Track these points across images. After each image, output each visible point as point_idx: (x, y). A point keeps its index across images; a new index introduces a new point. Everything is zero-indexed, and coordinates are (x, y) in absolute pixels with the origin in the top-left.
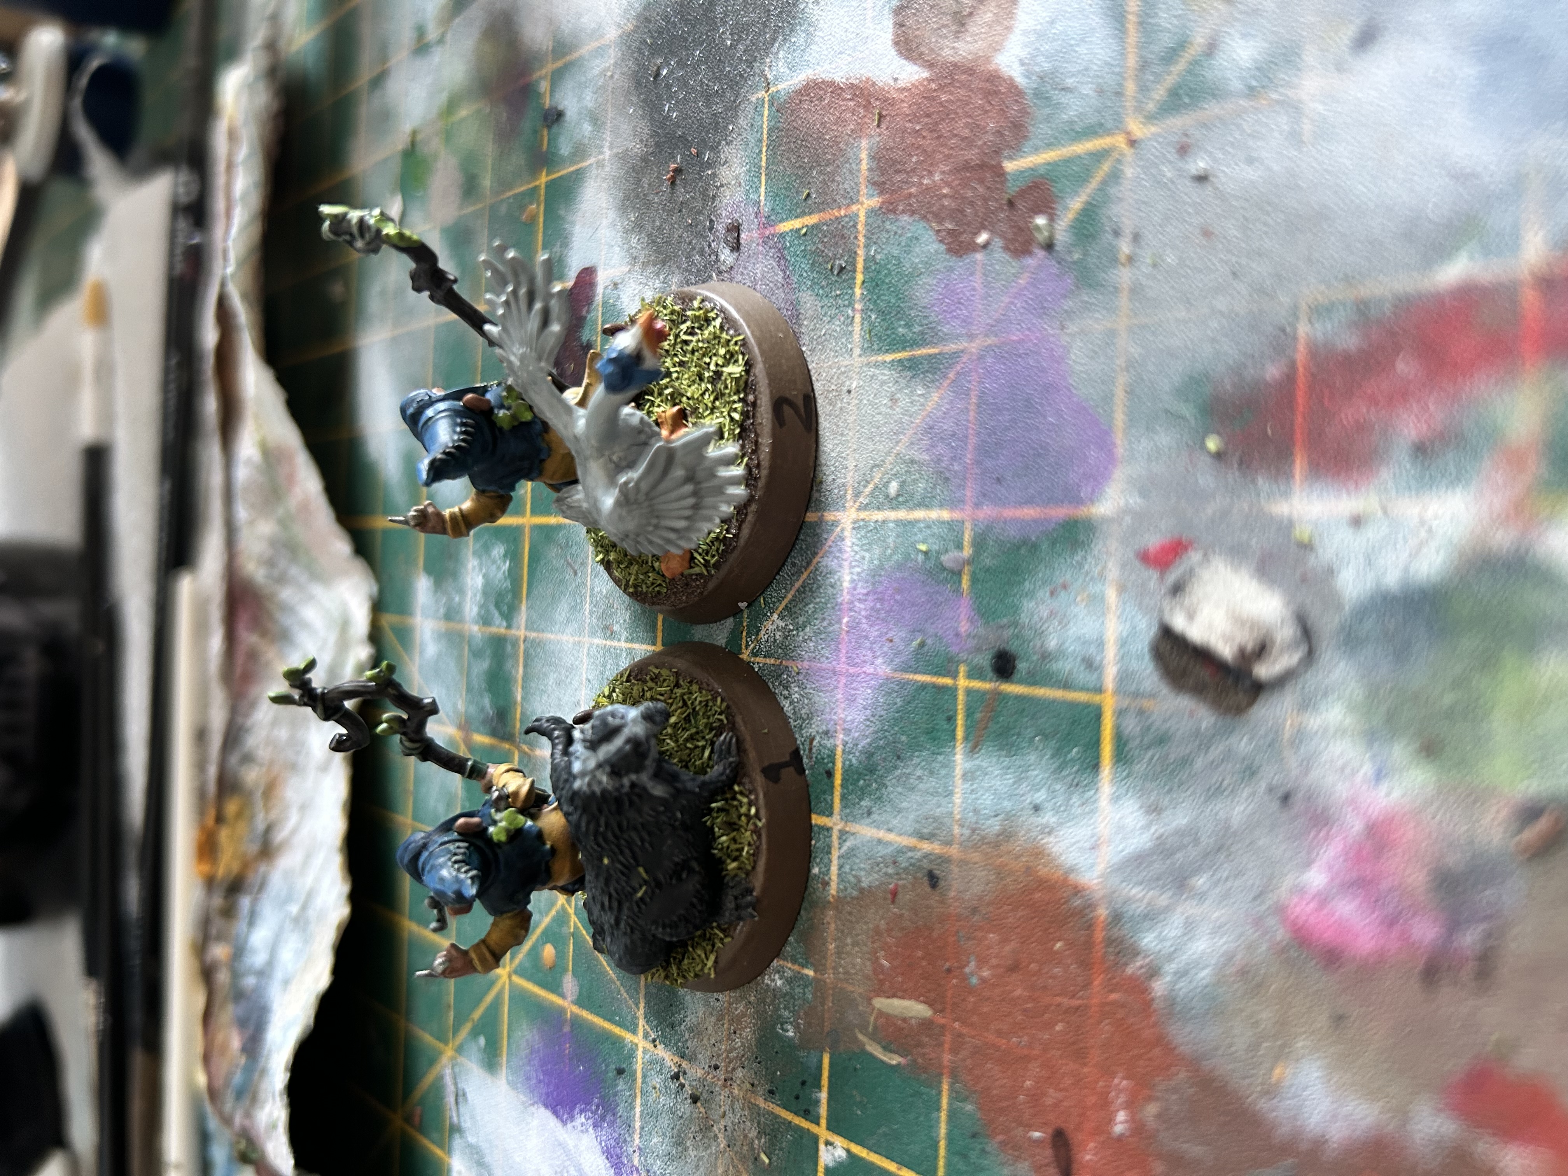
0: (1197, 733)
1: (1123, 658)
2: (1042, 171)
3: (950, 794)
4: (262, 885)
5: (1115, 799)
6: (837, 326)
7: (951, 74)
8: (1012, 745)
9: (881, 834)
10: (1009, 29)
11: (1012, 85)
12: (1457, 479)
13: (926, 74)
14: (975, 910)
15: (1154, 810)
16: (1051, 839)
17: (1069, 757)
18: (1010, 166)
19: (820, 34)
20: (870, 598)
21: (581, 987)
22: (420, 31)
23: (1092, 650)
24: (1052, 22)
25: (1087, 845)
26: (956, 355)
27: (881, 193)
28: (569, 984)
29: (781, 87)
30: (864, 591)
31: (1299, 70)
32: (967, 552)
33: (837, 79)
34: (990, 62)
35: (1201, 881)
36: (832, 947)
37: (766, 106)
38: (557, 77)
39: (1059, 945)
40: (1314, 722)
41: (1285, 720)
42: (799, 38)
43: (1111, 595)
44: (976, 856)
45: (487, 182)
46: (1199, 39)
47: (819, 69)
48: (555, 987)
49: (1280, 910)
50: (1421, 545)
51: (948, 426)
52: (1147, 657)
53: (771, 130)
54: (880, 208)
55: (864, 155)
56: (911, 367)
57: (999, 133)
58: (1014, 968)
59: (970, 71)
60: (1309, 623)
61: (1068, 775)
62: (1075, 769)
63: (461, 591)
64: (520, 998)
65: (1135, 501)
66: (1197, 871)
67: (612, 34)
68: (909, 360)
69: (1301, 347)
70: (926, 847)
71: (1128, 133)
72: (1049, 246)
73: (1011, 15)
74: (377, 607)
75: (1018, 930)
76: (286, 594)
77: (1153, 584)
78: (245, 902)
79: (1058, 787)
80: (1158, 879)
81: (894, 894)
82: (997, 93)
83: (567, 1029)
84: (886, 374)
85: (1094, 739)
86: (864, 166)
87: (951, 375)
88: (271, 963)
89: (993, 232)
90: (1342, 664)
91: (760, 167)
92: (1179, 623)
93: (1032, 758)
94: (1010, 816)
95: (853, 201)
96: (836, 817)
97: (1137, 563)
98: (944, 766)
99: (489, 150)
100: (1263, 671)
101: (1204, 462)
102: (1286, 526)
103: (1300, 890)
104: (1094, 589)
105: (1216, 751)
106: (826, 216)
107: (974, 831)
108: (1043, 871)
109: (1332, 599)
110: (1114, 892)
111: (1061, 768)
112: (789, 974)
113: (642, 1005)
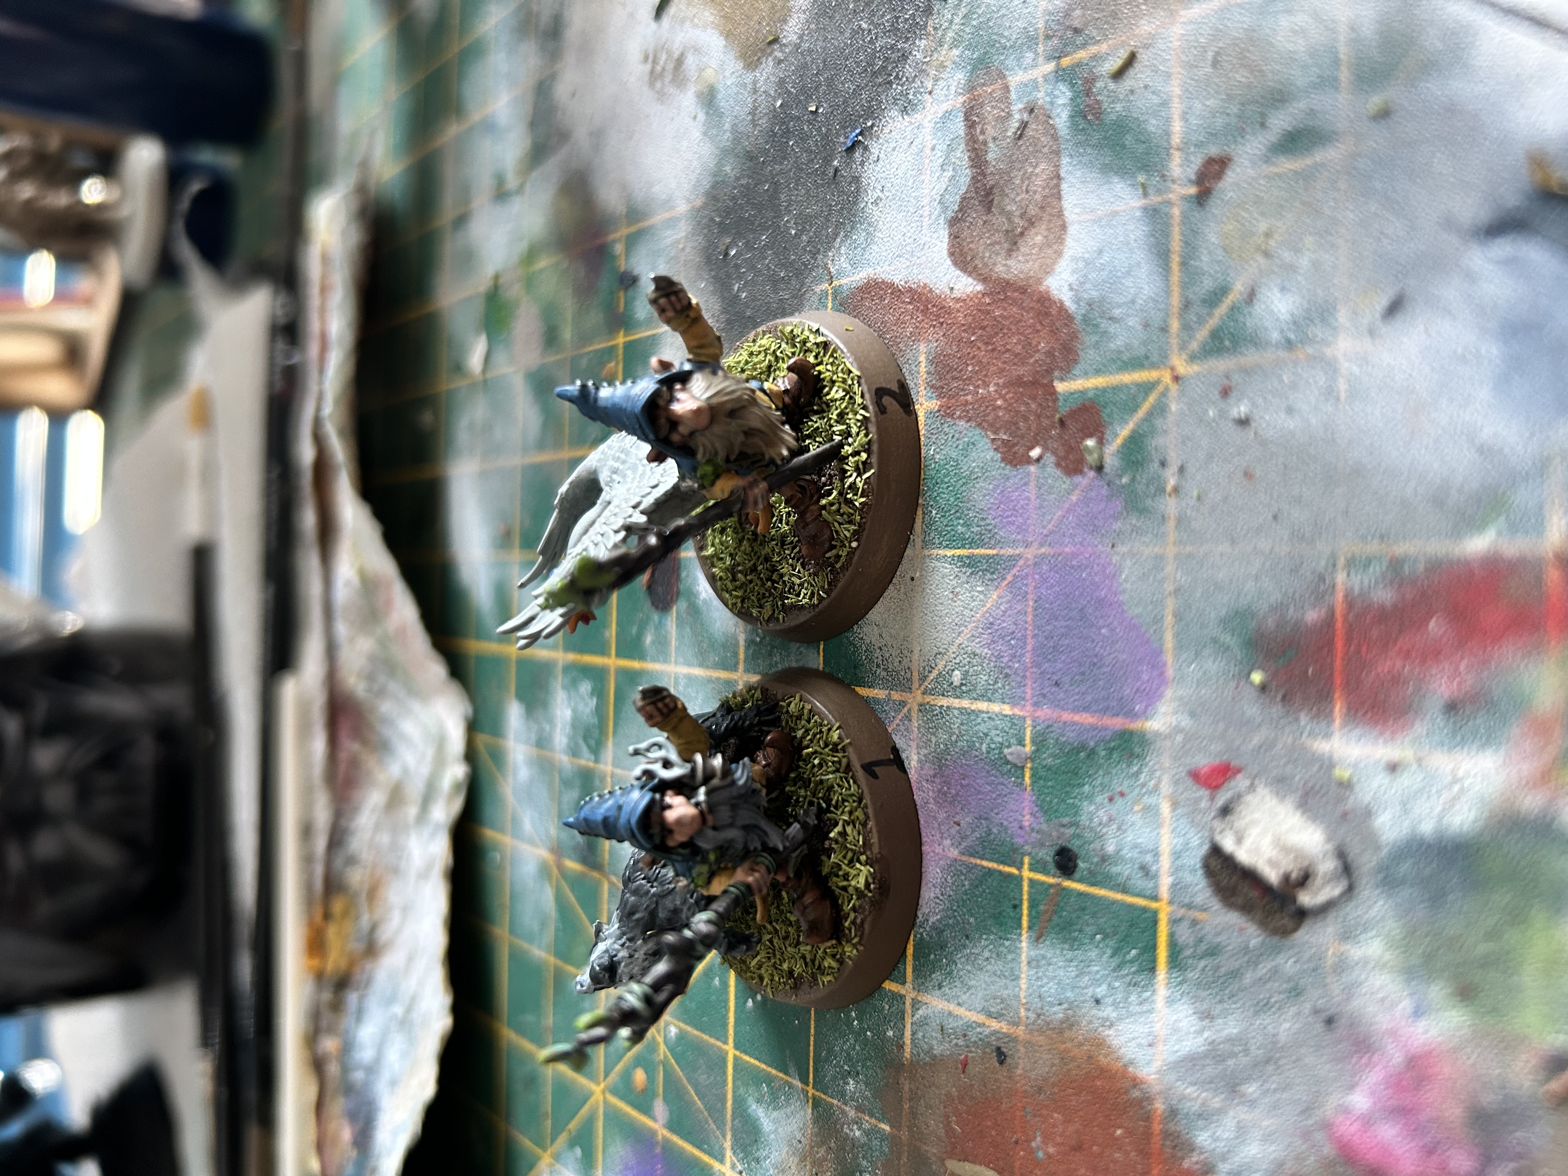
0: (1246, 950)
1: (1176, 870)
2: (1091, 394)
3: (1017, 978)
4: (368, 983)
5: (1170, 1001)
7: (1004, 290)
8: (1075, 939)
9: (952, 1007)
10: (1059, 254)
11: (1062, 308)
12: (1488, 740)
13: (980, 287)
14: (1040, 1090)
15: (1207, 1016)
16: (1111, 1032)
17: (1128, 957)
18: (1061, 387)
19: (879, 235)
20: (938, 780)
21: (671, 1113)
22: (500, 180)
23: (1149, 858)
24: (1100, 252)
25: (1144, 1042)
26: (1014, 559)
27: (939, 397)
28: (660, 1107)
29: (844, 281)
30: (932, 772)
31: (1335, 329)
32: (1029, 748)
33: (897, 282)
34: (1041, 284)
35: (1251, 1089)
36: (906, 1106)
37: (830, 297)
38: (632, 241)
39: (1119, 1132)
40: (1355, 952)
41: (1328, 950)
42: (859, 236)
43: (1165, 808)
44: (1041, 1040)
45: (567, 334)
46: (1239, 288)
47: (879, 269)
48: (647, 1110)
49: (1326, 1126)
50: (1455, 799)
51: (1007, 624)
52: (1200, 872)
54: (939, 411)
55: (922, 358)
56: (970, 564)
57: (1050, 354)
58: (1078, 1148)
59: (1023, 290)
60: (1349, 859)
61: (1127, 975)
62: (1133, 969)
63: (551, 721)
64: (614, 1118)
65: (1186, 722)
66: (1248, 1079)
67: (682, 207)
68: (968, 557)
69: (1340, 596)
70: (995, 1025)
71: (1173, 369)
72: (1100, 468)
73: (1061, 240)
74: (473, 727)
75: (1081, 1113)
76: (386, 707)
77: (1203, 804)
78: (352, 998)
79: (1117, 984)
80: (1211, 1082)
81: (965, 1064)
82: (1047, 314)
83: (658, 1150)
84: (948, 568)
85: (1151, 943)
86: (923, 368)
87: (1009, 578)
88: (378, 1059)
89: (1045, 448)
90: (1381, 903)
92: (1228, 844)
93: (1093, 954)
94: (1072, 1006)
96: (909, 985)
97: (1189, 782)
98: (1010, 952)
99: (568, 305)
100: (1306, 899)
101: (1250, 694)
102: (1328, 764)
103: (1346, 1110)
104: (1148, 800)
105: (1263, 969)
107: (1039, 1015)
108: (1103, 1061)
109: (1371, 839)
110: (1170, 1089)
111: (1119, 967)
112: (866, 1126)
113: (729, 1136)
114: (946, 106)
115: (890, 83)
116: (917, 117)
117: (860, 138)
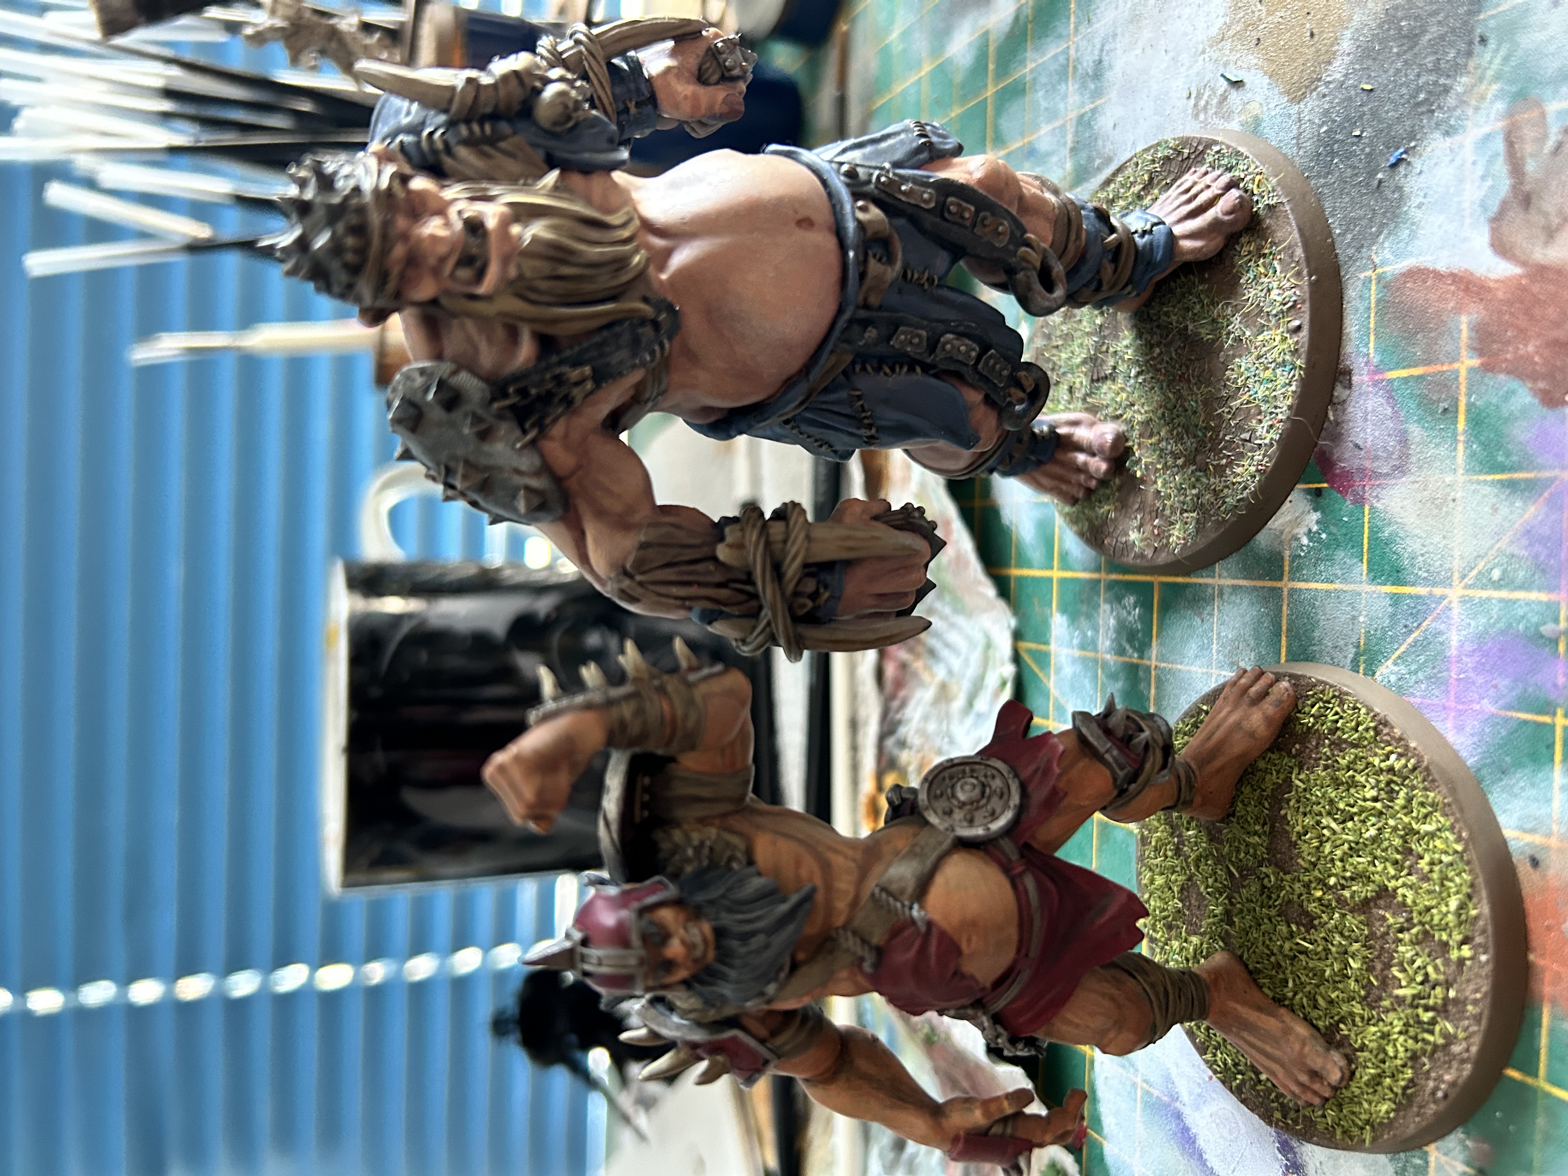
3: (1549, 801)
6: (1443, 451)
7: (1541, 272)
13: (1518, 270)
19: (1422, 232)
20: (1476, 654)
26: (1549, 480)
27: (1480, 356)
29: (1386, 269)
30: (1471, 649)
32: (1563, 625)
33: (1438, 268)
37: (1374, 282)
42: (1404, 234)
47: (1421, 259)
51: (1544, 531)
53: (1378, 301)
54: (1480, 367)
55: (1464, 327)
56: (1512, 486)
59: (1558, 272)
63: (1094, 628)
68: (1507, 480)
70: (1530, 838)
74: (1017, 636)
84: (1487, 490)
86: (1465, 335)
87: (1546, 495)
91: (1369, 328)
95: (1454, 360)
98: (1544, 780)
106: (1431, 369)
114: (1486, 129)
115: (1433, 111)
116: (1457, 138)
117: (1404, 156)
